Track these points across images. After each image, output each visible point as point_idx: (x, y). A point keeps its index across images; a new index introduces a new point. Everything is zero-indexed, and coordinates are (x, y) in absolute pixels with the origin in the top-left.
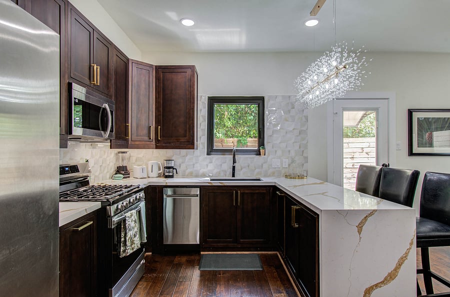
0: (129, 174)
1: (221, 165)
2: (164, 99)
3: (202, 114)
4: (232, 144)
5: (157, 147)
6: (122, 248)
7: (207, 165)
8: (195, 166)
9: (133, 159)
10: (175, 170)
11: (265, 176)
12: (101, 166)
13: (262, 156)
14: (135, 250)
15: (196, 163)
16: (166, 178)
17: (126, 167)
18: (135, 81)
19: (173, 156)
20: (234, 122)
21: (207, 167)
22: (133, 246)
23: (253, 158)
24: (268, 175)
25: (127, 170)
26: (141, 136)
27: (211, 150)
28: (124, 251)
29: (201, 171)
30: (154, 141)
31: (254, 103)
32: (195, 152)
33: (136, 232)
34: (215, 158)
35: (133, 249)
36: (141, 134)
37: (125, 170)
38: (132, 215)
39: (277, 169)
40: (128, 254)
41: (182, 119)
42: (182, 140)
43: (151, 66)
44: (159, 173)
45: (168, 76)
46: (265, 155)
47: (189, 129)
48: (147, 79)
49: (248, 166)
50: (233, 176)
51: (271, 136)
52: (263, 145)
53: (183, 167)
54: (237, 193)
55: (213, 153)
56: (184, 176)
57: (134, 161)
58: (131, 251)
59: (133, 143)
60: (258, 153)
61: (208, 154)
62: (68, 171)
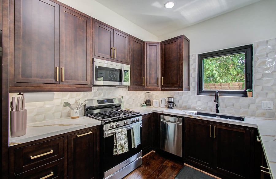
0: (151, 104)
1: (208, 102)
2: (165, 61)
3: (192, 68)
4: (238, 86)
5: (162, 90)
6: (114, 150)
7: (197, 102)
8: (188, 102)
9: (154, 96)
10: (174, 104)
11: (253, 115)
12: (134, 99)
13: (249, 98)
14: (124, 152)
15: (189, 100)
16: (168, 108)
17: (150, 100)
18: (148, 53)
19: (174, 95)
20: (239, 71)
21: (197, 103)
22: (123, 149)
23: (239, 98)
24: (256, 115)
25: (150, 102)
26: (152, 83)
27: (200, 91)
28: (116, 151)
29: (193, 106)
30: (160, 86)
31: (242, 52)
32: (188, 93)
33: (126, 141)
34: (203, 97)
35: (123, 151)
36: (152, 82)
37: (149, 102)
38: (122, 131)
39: (267, 110)
40: (119, 154)
41: (175, 72)
42: (176, 85)
43: (158, 43)
44: (166, 105)
45: (168, 46)
46: (252, 96)
47: (180, 78)
48: (155, 50)
49: (233, 106)
50: (218, 111)
51: (260, 79)
52: (251, 87)
53: (180, 102)
54: (213, 128)
55: (202, 94)
56: (181, 108)
57: (155, 97)
58: (122, 153)
59: (147, 87)
60: (245, 94)
61: (198, 94)
62: (106, 102)
